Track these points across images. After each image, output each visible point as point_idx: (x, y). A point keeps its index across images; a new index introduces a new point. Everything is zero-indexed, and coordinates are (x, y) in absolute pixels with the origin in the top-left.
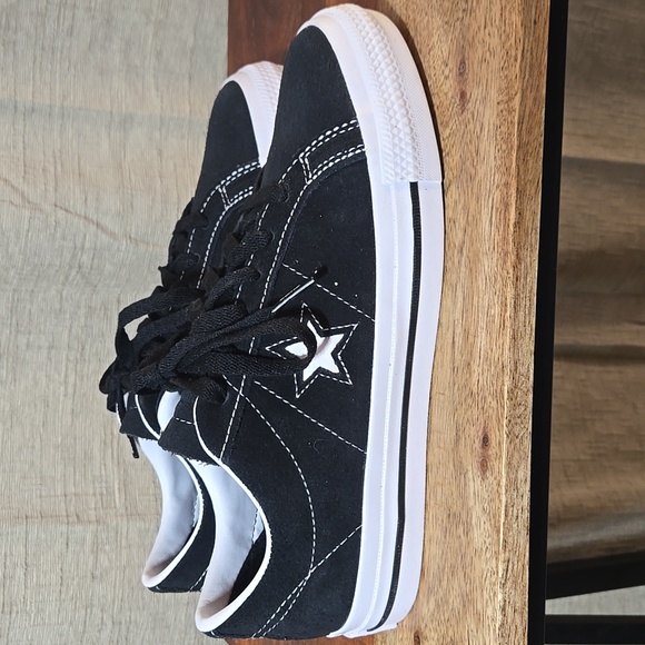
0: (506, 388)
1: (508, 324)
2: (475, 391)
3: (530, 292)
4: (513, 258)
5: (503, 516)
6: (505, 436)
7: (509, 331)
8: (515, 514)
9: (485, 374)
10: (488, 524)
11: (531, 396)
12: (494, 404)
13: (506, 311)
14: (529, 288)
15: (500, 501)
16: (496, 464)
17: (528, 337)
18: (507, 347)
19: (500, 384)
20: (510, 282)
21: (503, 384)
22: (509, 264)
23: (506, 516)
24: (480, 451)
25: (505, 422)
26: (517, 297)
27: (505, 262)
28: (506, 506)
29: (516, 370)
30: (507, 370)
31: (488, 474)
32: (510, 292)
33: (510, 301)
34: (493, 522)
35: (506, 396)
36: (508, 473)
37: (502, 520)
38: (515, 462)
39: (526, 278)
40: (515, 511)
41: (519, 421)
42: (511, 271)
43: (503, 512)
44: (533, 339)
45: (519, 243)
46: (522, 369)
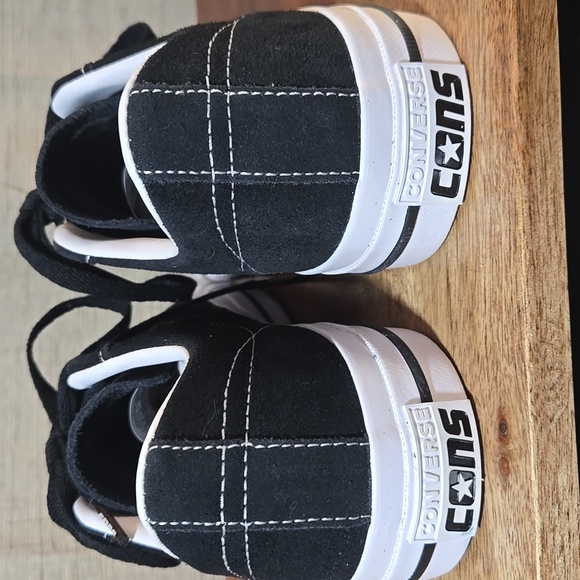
0: (526, 343)
1: (522, 243)
2: (482, 353)
3: (554, 191)
4: (521, 138)
5: (538, 547)
6: (531, 419)
7: (523, 255)
8: (558, 543)
9: (495, 326)
10: (517, 559)
11: (568, 354)
12: (510, 370)
13: (516, 223)
14: (550, 185)
15: (533, 523)
16: (521, 463)
17: (555, 261)
18: (522, 279)
19: (517, 338)
20: (519, 177)
21: (522, 338)
22: (515, 149)
23: (544, 546)
24: (497, 444)
25: (529, 397)
26: (532, 200)
27: (509, 148)
28: (543, 531)
29: (540, 313)
30: (526, 316)
31: (511, 479)
32: (520, 193)
33: (522, 208)
34: (524, 557)
35: (527, 356)
36: (541, 479)
37: (538, 554)
38: (551, 460)
39: (544, 169)
40: (558, 538)
41: (552, 394)
42: (519, 159)
43: (538, 541)
44: (564, 263)
45: (529, 115)
46: (550, 313)
